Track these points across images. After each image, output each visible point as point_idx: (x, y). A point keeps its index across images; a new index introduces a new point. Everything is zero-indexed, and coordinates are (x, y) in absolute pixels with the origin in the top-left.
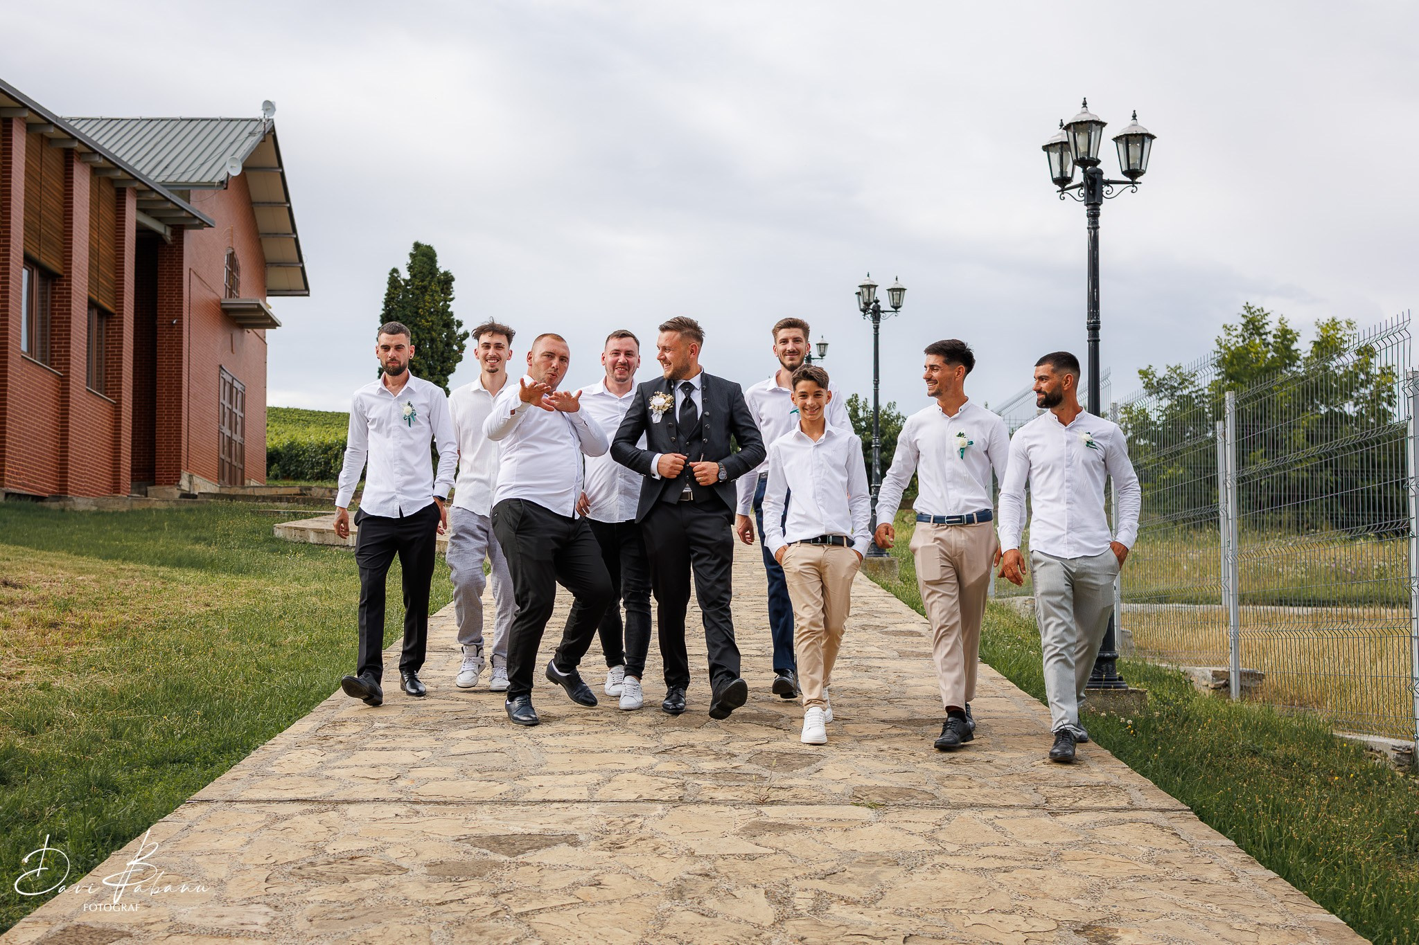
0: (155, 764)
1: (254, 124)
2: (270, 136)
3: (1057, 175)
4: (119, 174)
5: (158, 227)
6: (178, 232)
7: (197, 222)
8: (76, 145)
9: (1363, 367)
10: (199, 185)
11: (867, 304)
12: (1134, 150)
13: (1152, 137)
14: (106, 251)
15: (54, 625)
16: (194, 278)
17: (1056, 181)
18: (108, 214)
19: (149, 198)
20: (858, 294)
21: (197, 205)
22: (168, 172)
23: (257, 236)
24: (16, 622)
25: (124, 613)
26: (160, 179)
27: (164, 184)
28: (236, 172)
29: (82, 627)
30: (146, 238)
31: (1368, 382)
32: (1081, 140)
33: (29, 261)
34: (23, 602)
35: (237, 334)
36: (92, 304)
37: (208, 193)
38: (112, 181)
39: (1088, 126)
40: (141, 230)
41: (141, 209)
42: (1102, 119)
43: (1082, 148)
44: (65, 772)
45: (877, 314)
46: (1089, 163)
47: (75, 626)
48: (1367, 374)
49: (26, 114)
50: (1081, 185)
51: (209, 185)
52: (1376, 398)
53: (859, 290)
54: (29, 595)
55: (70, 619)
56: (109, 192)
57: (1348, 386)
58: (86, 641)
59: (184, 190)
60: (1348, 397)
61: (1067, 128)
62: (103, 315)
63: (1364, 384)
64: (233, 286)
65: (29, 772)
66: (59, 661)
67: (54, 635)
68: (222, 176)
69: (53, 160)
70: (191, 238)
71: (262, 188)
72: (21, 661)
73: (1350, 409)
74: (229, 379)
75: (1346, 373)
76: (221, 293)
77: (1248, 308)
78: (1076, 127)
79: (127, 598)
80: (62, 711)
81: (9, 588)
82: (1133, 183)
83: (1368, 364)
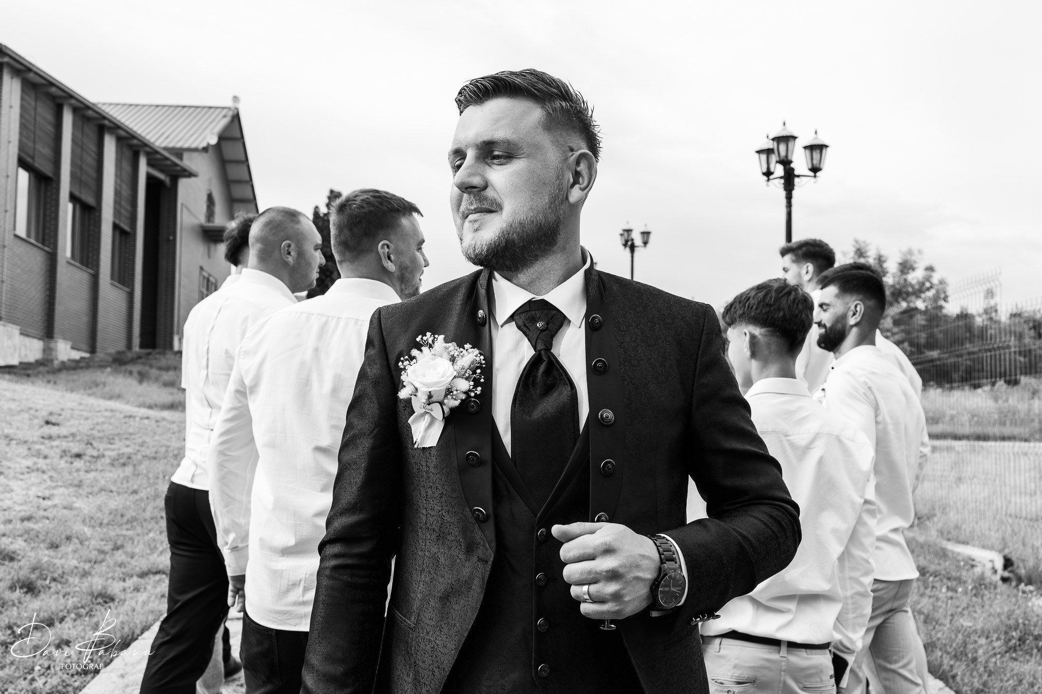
0: (143, 575)
1: (225, 111)
2: (236, 118)
3: (765, 170)
4: (135, 142)
5: (161, 176)
6: (175, 179)
7: (187, 173)
8: (106, 122)
9: (928, 279)
10: (190, 150)
11: (627, 241)
12: (816, 155)
13: (827, 146)
14: (126, 192)
15: (78, 456)
16: (185, 211)
17: (764, 174)
18: (127, 168)
19: (155, 158)
20: (621, 235)
21: (188, 162)
22: (168, 140)
23: (228, 183)
24: (51, 453)
25: (128, 446)
26: (163, 145)
27: (165, 149)
28: (214, 141)
29: (98, 457)
30: (153, 184)
31: (931, 287)
32: (782, 147)
33: (73, 198)
34: (59, 437)
35: (212, 246)
36: (116, 227)
37: (195, 155)
38: (131, 146)
39: (787, 139)
40: (150, 178)
41: (150, 164)
42: (795, 135)
43: (783, 153)
44: (77, 580)
45: (632, 248)
46: (786, 163)
47: (93, 457)
48: (931, 283)
49: (73, 101)
50: (781, 178)
51: (196, 150)
52: (936, 298)
53: (622, 232)
54: (63, 431)
55: (90, 452)
56: (128, 153)
57: (919, 291)
58: (100, 468)
59: (179, 153)
60: (918, 297)
61: (773, 139)
62: (123, 235)
63: (928, 289)
64: (210, 214)
65: (50, 580)
66: (79, 485)
67: (78, 463)
68: (204, 144)
69: (91, 132)
70: (184, 185)
71: (231, 151)
72: (53, 484)
73: (920, 305)
74: (206, 275)
75: (919, 282)
76: (202, 219)
77: (856, 242)
78: (779, 140)
79: (131, 434)
80: (78, 527)
81: (50, 426)
82: (815, 176)
83: (931, 276)
